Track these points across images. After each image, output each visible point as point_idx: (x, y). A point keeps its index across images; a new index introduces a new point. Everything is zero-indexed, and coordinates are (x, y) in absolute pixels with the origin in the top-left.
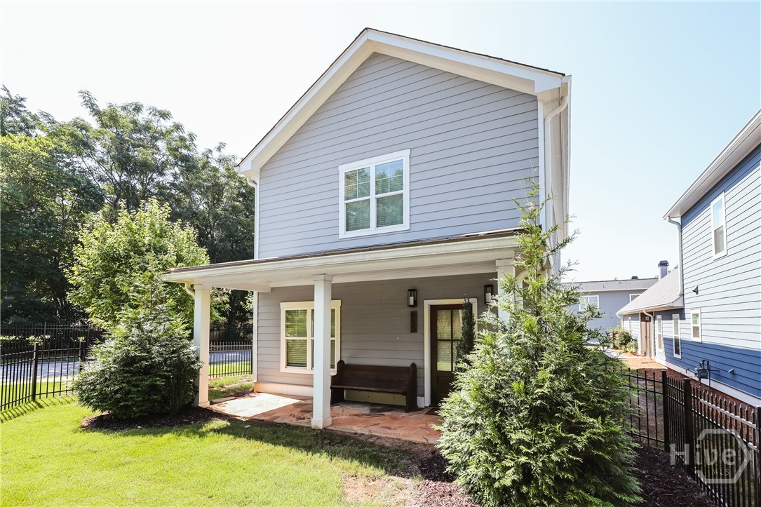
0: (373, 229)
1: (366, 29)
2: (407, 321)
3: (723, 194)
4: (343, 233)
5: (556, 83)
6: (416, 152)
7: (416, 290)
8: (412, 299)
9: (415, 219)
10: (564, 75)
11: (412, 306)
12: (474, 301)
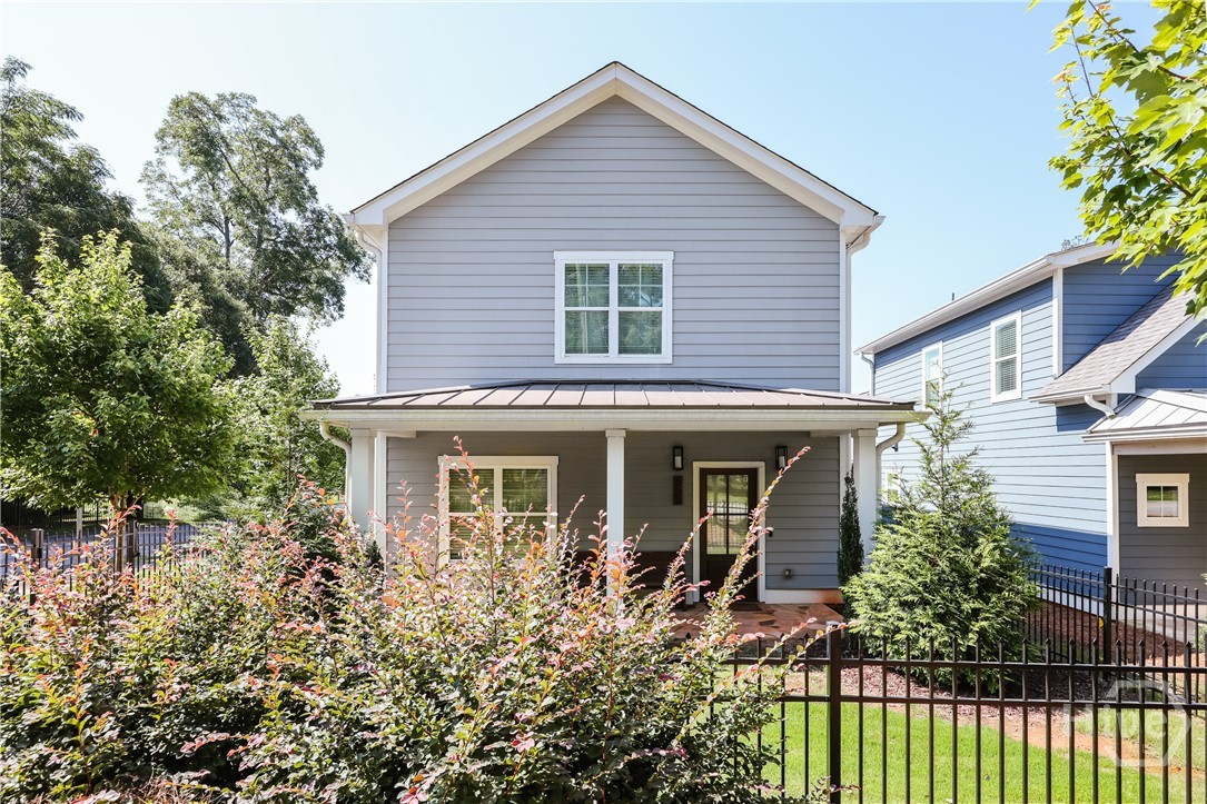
0: (614, 355)
1: (615, 62)
2: (669, 491)
3: (940, 344)
4: (560, 356)
5: (868, 220)
6: (683, 258)
7: (681, 448)
8: (678, 460)
9: (681, 350)
10: (876, 213)
11: (678, 469)
12: (761, 466)
